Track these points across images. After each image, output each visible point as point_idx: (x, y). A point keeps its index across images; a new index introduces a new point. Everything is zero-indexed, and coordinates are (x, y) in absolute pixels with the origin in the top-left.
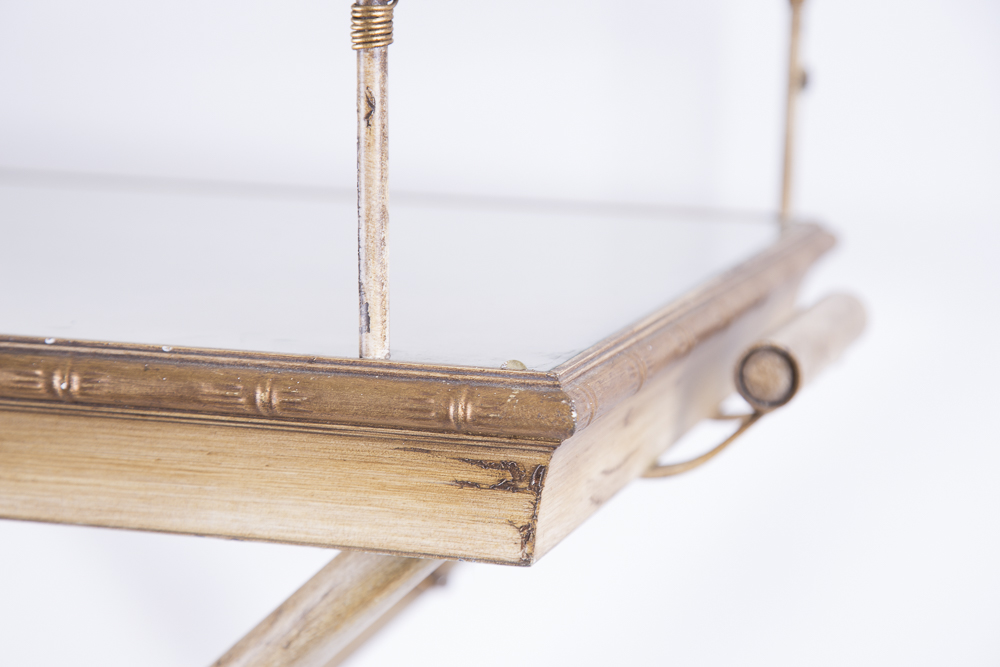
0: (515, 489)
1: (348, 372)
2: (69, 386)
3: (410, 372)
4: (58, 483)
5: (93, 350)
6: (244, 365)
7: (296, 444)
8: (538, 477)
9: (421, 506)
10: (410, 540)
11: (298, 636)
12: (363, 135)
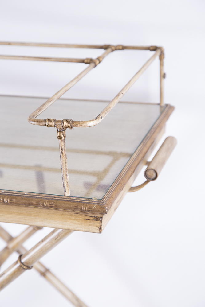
0: (97, 220)
1: (62, 200)
2: (7, 202)
3: (74, 200)
4: (7, 216)
5: (11, 194)
6: (41, 198)
7: (53, 211)
8: (101, 219)
9: (79, 223)
10: (77, 228)
11: (58, 237)
12: (61, 155)
